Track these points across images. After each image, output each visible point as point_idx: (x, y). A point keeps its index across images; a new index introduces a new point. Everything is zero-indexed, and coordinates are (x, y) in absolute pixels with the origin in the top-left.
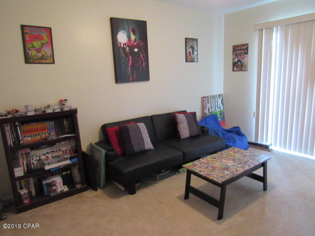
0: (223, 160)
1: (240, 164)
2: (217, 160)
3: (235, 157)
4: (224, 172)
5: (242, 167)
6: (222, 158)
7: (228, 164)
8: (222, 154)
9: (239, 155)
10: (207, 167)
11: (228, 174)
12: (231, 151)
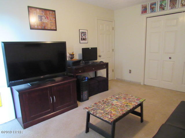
0: (120, 104)
1: (108, 102)
2: (124, 104)
3: (111, 108)
4: (119, 97)
5: (108, 100)
6: (121, 106)
7: (117, 101)
8: (122, 110)
9: (107, 109)
10: (129, 99)
11: (116, 96)
12: (114, 115)
